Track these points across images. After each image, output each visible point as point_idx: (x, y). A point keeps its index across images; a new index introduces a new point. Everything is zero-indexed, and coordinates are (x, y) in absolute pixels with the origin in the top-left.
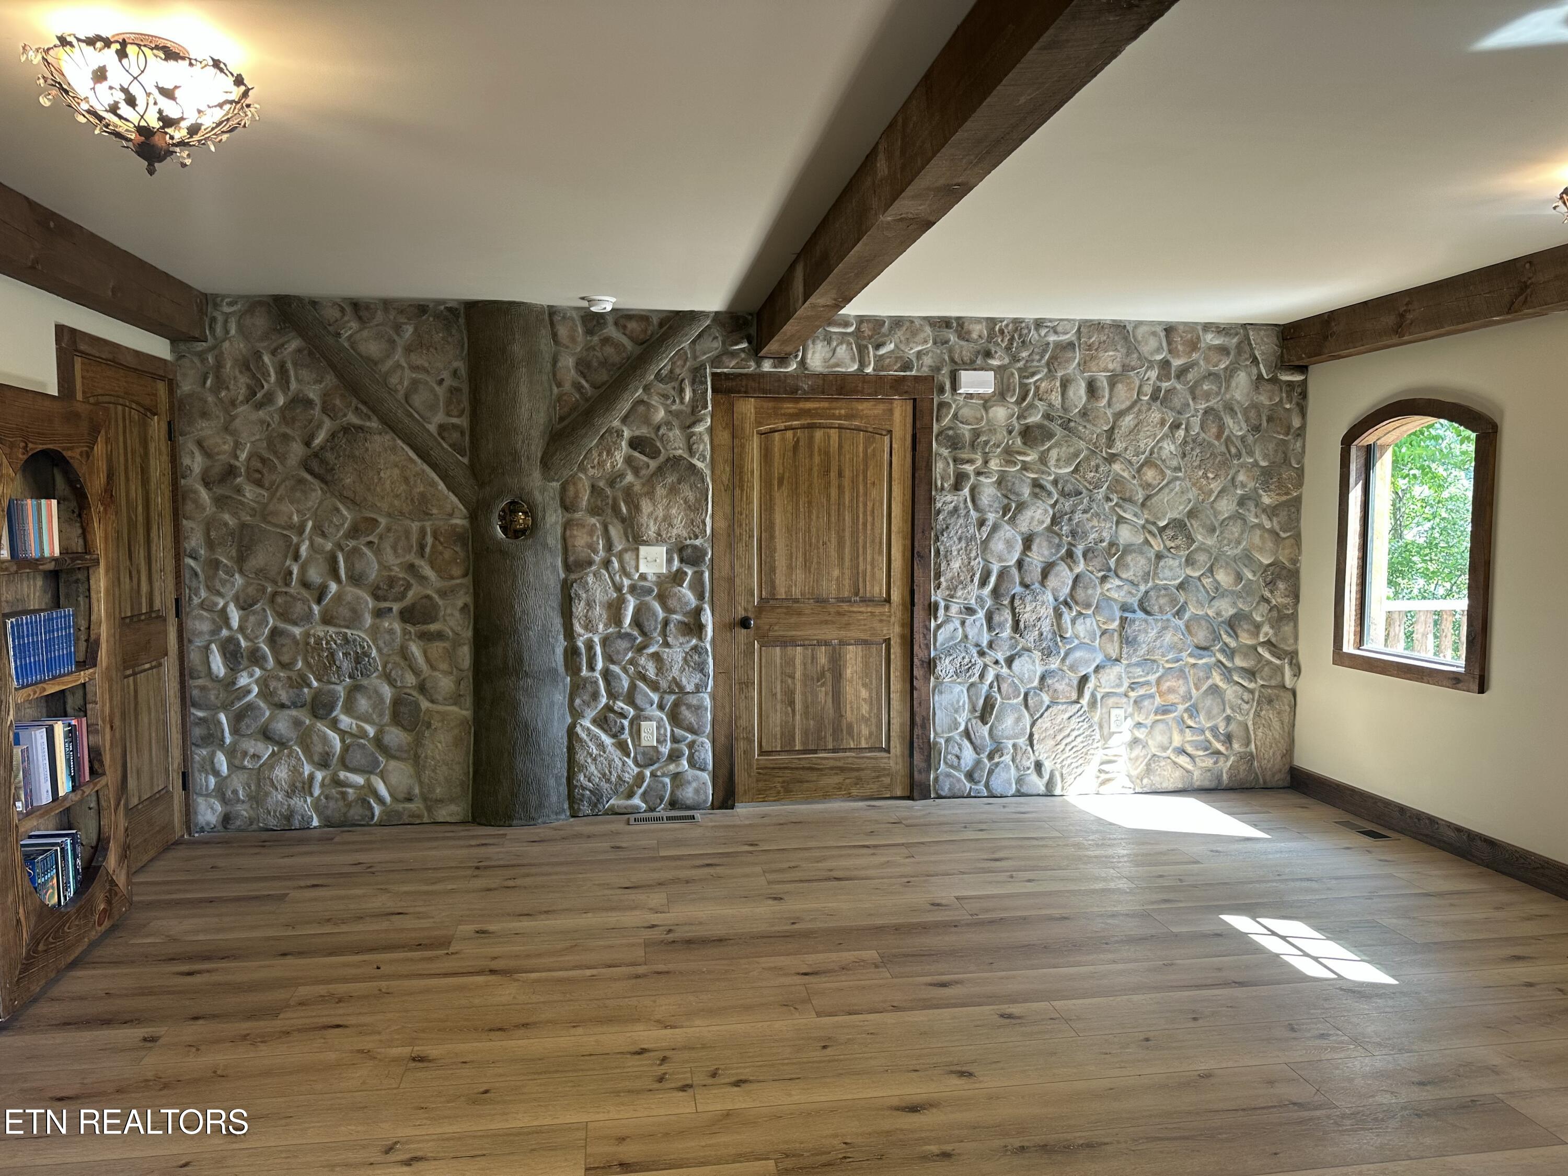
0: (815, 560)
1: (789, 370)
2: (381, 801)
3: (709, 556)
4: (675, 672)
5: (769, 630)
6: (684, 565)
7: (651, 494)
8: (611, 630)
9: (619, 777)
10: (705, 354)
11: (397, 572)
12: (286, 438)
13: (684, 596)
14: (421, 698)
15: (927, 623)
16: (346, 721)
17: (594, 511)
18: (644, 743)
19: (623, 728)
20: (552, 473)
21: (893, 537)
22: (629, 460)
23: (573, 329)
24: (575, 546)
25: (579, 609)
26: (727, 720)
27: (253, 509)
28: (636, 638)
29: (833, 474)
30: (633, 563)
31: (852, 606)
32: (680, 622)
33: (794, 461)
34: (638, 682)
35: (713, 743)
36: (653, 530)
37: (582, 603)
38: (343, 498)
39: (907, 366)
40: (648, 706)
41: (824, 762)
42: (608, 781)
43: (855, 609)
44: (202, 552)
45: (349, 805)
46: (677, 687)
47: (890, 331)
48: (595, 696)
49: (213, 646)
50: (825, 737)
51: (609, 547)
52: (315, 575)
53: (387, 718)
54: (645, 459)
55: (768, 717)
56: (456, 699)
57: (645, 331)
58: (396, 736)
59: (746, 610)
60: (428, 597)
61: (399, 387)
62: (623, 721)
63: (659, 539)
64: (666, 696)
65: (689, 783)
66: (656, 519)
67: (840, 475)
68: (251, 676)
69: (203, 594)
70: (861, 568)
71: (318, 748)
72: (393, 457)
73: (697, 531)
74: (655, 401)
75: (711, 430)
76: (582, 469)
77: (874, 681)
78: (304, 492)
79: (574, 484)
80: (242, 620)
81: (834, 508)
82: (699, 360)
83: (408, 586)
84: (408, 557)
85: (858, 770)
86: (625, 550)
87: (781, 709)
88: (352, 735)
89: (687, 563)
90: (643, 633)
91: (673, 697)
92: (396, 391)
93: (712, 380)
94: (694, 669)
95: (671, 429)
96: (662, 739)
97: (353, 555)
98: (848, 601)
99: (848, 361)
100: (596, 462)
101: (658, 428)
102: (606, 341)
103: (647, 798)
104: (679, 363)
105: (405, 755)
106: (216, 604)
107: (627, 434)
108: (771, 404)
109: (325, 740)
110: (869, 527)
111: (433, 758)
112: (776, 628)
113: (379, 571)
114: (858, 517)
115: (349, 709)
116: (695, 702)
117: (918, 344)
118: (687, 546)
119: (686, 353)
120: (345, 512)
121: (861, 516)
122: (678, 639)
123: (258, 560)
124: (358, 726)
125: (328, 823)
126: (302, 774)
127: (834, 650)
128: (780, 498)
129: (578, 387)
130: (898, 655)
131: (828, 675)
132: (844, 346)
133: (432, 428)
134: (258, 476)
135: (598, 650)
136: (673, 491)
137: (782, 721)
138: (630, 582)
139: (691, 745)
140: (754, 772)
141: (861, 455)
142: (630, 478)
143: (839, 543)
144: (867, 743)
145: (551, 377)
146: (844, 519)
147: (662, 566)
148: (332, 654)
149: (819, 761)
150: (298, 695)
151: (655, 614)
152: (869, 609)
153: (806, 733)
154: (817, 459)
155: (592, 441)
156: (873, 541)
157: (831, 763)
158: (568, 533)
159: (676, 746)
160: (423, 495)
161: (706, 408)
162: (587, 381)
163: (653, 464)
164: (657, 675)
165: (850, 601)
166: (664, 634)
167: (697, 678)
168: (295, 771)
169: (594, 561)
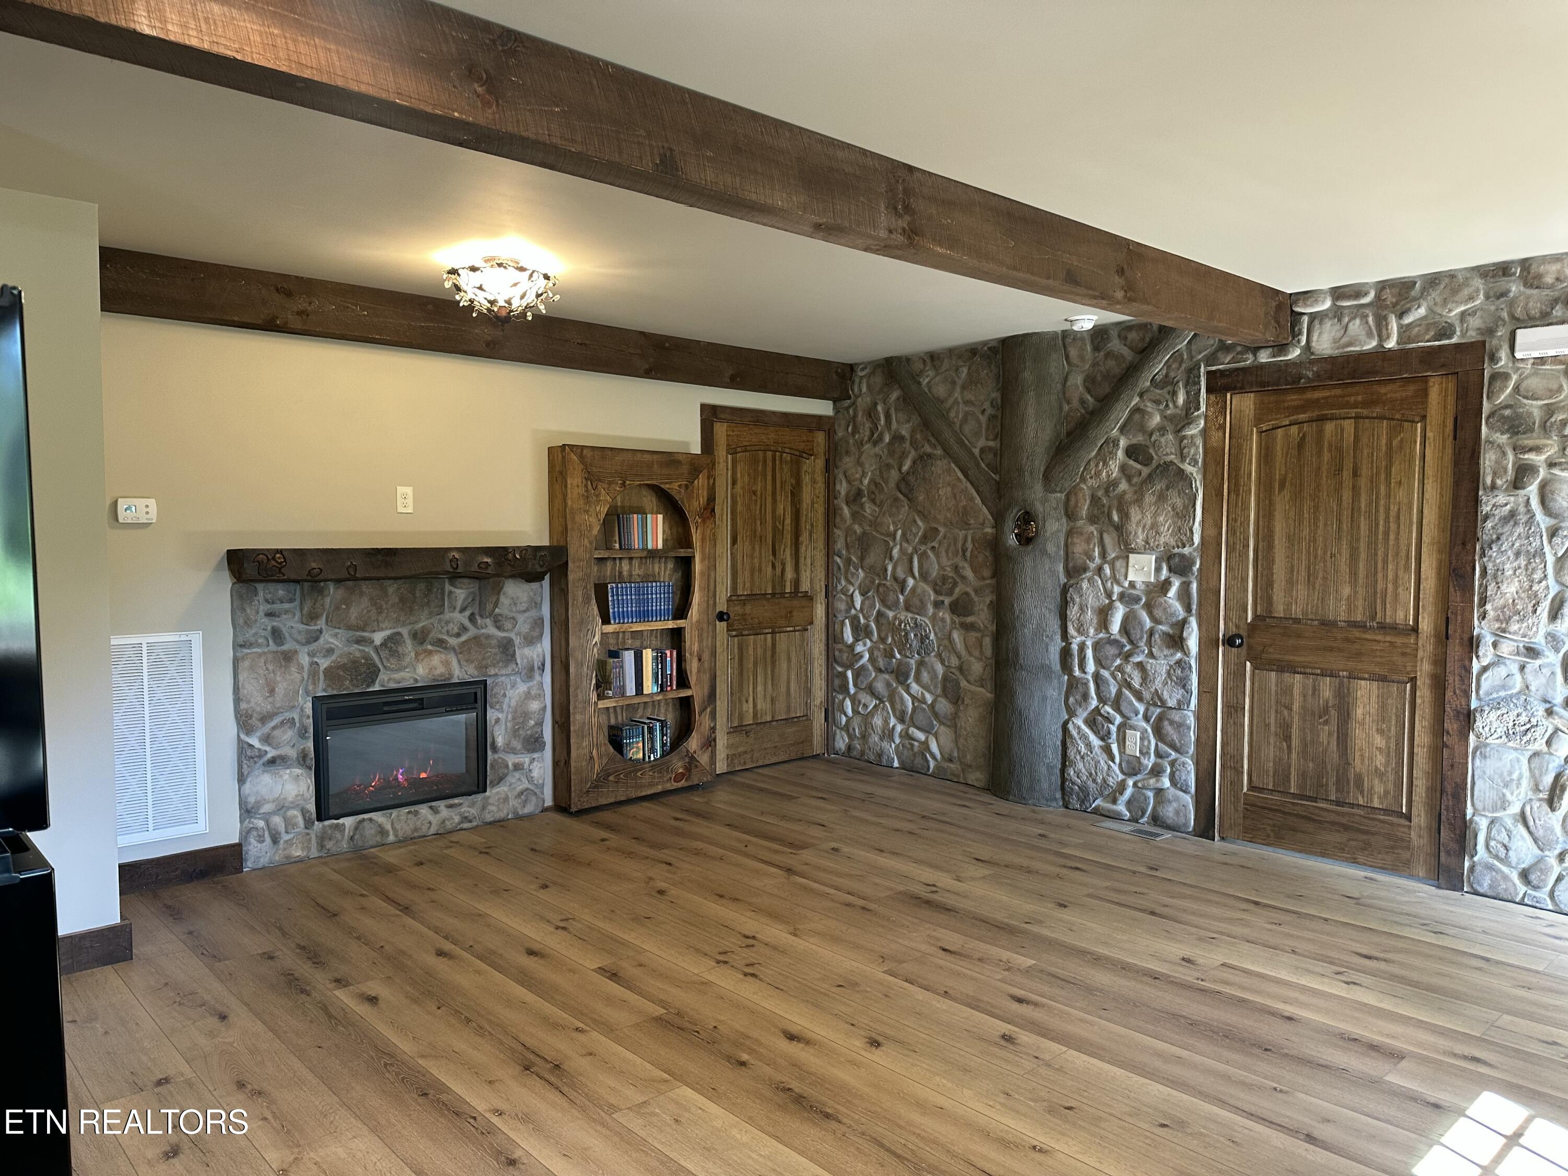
0: (1321, 575)
1: (1289, 357)
2: (934, 757)
3: (1198, 566)
4: (1158, 684)
5: (1263, 651)
6: (1172, 574)
7: (1139, 501)
8: (1101, 635)
9: (1104, 780)
10: (1200, 353)
11: (949, 572)
12: (888, 466)
13: (1170, 607)
14: (961, 677)
15: (1467, 663)
16: (915, 688)
17: (1093, 519)
18: (1128, 752)
19: (1109, 733)
20: (1053, 485)
21: (1424, 549)
22: (1123, 468)
23: (1082, 349)
24: (1073, 553)
25: (1073, 612)
26: (1210, 743)
27: (870, 521)
28: (1124, 646)
29: (1347, 474)
30: (1123, 570)
31: (1364, 632)
32: (1165, 634)
33: (1299, 460)
34: (1124, 690)
35: (1197, 764)
36: (1141, 538)
37: (1076, 608)
38: (919, 513)
39: (1446, 331)
40: (1132, 715)
41: (1326, 814)
42: (1094, 781)
43: (1369, 637)
44: (844, 552)
45: (914, 755)
46: (1157, 700)
47: (1422, 294)
48: (1086, 697)
49: (847, 621)
50: (1327, 785)
51: (1103, 555)
52: (901, 574)
53: (939, 691)
54: (1139, 466)
55: (1259, 749)
56: (981, 682)
57: (1143, 339)
58: (944, 706)
59: (1237, 627)
60: (967, 593)
61: (956, 420)
62: (1111, 726)
63: (1147, 548)
64: (1152, 708)
65: (1170, 802)
66: (1144, 527)
67: (1356, 474)
68: (865, 645)
69: (843, 583)
70: (1380, 586)
71: (898, 706)
72: (948, 478)
73: (1184, 539)
74: (1150, 407)
75: (1205, 432)
76: (1083, 479)
77: (1393, 728)
78: (897, 507)
79: (1076, 494)
80: (863, 603)
81: (1346, 514)
82: (1195, 360)
83: (955, 584)
84: (955, 560)
85: (1366, 832)
86: (1117, 558)
87: (1275, 743)
88: (919, 701)
89: (1175, 573)
90: (1131, 642)
91: (1158, 710)
92: (954, 423)
93: (1207, 380)
94: (1176, 683)
95: (1163, 435)
96: (1145, 751)
97: (923, 556)
98: (1362, 626)
99: (1363, 337)
100: (1093, 472)
101: (1151, 435)
102: (1109, 355)
103: (1132, 809)
104: (1174, 366)
105: (949, 723)
106: (848, 590)
107: (1123, 443)
108: (1272, 398)
109: (902, 699)
110: (1392, 537)
111: (965, 730)
112: (1271, 650)
113: (939, 570)
114: (1377, 525)
115: (918, 679)
116: (1177, 719)
117: (1459, 303)
118: (1175, 555)
119: (1181, 355)
120: (920, 523)
121: (1381, 522)
122: (1162, 651)
123: (870, 560)
124: (922, 693)
125: (903, 766)
126: (888, 724)
127: (1341, 684)
128: (1282, 503)
129: (1083, 402)
130: (1427, 700)
131: (1333, 712)
132: (1358, 321)
133: (976, 451)
134: (873, 496)
135: (1089, 653)
136: (1162, 498)
137: (1275, 757)
138: (1121, 589)
139: (1173, 764)
140: (1241, 806)
141: (1384, 448)
142: (1123, 486)
143: (1351, 556)
144: (1381, 803)
145: (1061, 395)
146: (1359, 527)
147: (1150, 577)
148: (907, 634)
149: (1317, 811)
150: (889, 664)
151: (1141, 624)
152: (1388, 639)
153: (1303, 775)
154: (1326, 456)
155: (1090, 453)
156: (1397, 554)
157: (1333, 817)
158: (1070, 540)
159: (1159, 760)
160: (964, 507)
161: (1199, 409)
162: (1092, 396)
163: (1146, 471)
164: (1141, 685)
165: (1365, 626)
166: (1149, 644)
167: (1179, 694)
168: (886, 721)
169: (1089, 568)
